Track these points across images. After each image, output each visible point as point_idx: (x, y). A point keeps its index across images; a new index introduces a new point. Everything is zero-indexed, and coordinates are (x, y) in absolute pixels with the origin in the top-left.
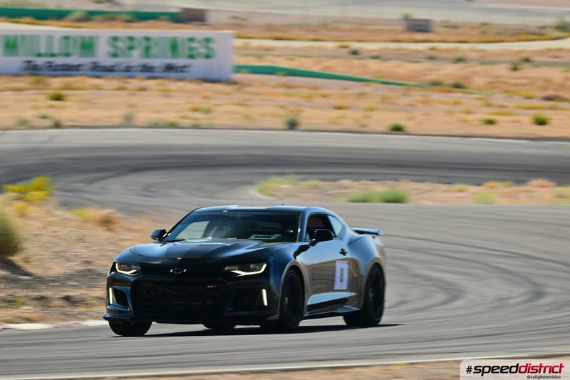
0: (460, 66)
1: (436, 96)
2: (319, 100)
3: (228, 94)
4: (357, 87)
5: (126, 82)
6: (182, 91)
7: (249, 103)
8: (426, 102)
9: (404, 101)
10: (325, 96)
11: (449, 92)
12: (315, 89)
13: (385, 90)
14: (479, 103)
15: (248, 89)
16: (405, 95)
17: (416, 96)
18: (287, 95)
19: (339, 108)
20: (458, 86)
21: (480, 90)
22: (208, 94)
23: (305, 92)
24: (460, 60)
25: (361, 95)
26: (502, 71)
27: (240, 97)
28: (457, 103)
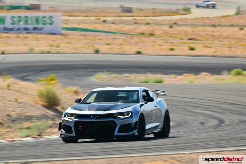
0: (148, 26)
1: (144, 39)
2: (98, 41)
3: (61, 39)
4: (112, 36)
5: (18, 35)
6: (42, 38)
7: (71, 43)
8: (142, 41)
9: (133, 41)
10: (100, 40)
11: (149, 37)
12: (95, 36)
13: (123, 37)
14: (163, 41)
15: (68, 37)
16: (132, 39)
17: (137, 39)
18: (85, 39)
19: (108, 44)
20: (152, 35)
21: (160, 36)
22: (53, 39)
23: (92, 38)
24: (148, 24)
25: (114, 39)
26: (166, 28)
27: (66, 40)
28: (154, 42)
